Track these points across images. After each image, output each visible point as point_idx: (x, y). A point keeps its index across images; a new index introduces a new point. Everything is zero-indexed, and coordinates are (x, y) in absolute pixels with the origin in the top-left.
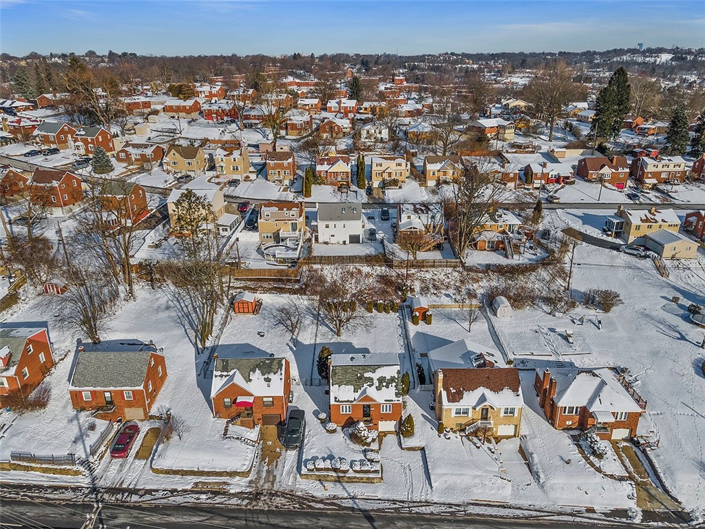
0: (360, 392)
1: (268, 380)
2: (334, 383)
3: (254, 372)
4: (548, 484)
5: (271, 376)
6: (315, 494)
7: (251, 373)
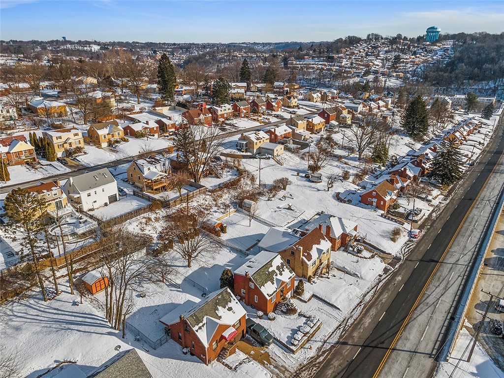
0: (275, 282)
1: (230, 309)
2: (260, 286)
3: (218, 309)
4: (363, 276)
5: (230, 305)
6: (311, 356)
7: (217, 312)
